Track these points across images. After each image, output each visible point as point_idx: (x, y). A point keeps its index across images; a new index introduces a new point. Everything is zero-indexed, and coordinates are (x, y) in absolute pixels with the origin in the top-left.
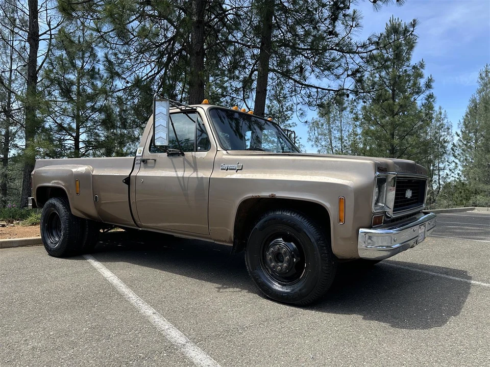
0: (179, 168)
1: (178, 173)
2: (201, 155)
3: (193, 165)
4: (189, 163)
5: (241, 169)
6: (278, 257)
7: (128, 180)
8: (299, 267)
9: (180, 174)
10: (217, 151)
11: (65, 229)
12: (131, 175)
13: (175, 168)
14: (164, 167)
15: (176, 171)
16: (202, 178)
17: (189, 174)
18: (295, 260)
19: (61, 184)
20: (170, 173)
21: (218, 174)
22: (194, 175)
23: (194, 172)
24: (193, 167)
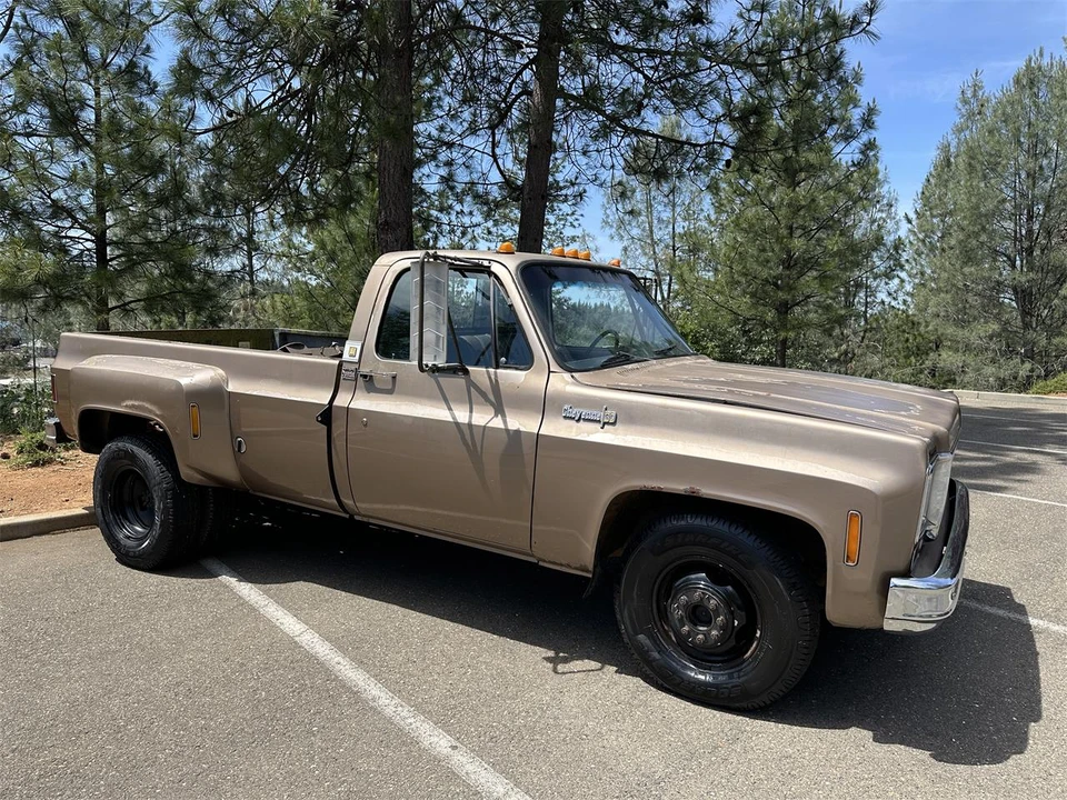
0: (459, 401)
1: (456, 413)
2: (511, 377)
3: (492, 398)
4: (483, 394)
5: (614, 424)
6: (698, 614)
7: (327, 415)
8: (744, 637)
9: (462, 416)
10: (550, 372)
11: (165, 511)
12: (335, 403)
13: (446, 401)
14: (416, 394)
15: (450, 409)
16: (518, 432)
17: (483, 417)
18: (736, 623)
19: (151, 412)
20: (436, 412)
21: (556, 428)
22: (497, 423)
23: (496, 415)
24: (492, 404)
